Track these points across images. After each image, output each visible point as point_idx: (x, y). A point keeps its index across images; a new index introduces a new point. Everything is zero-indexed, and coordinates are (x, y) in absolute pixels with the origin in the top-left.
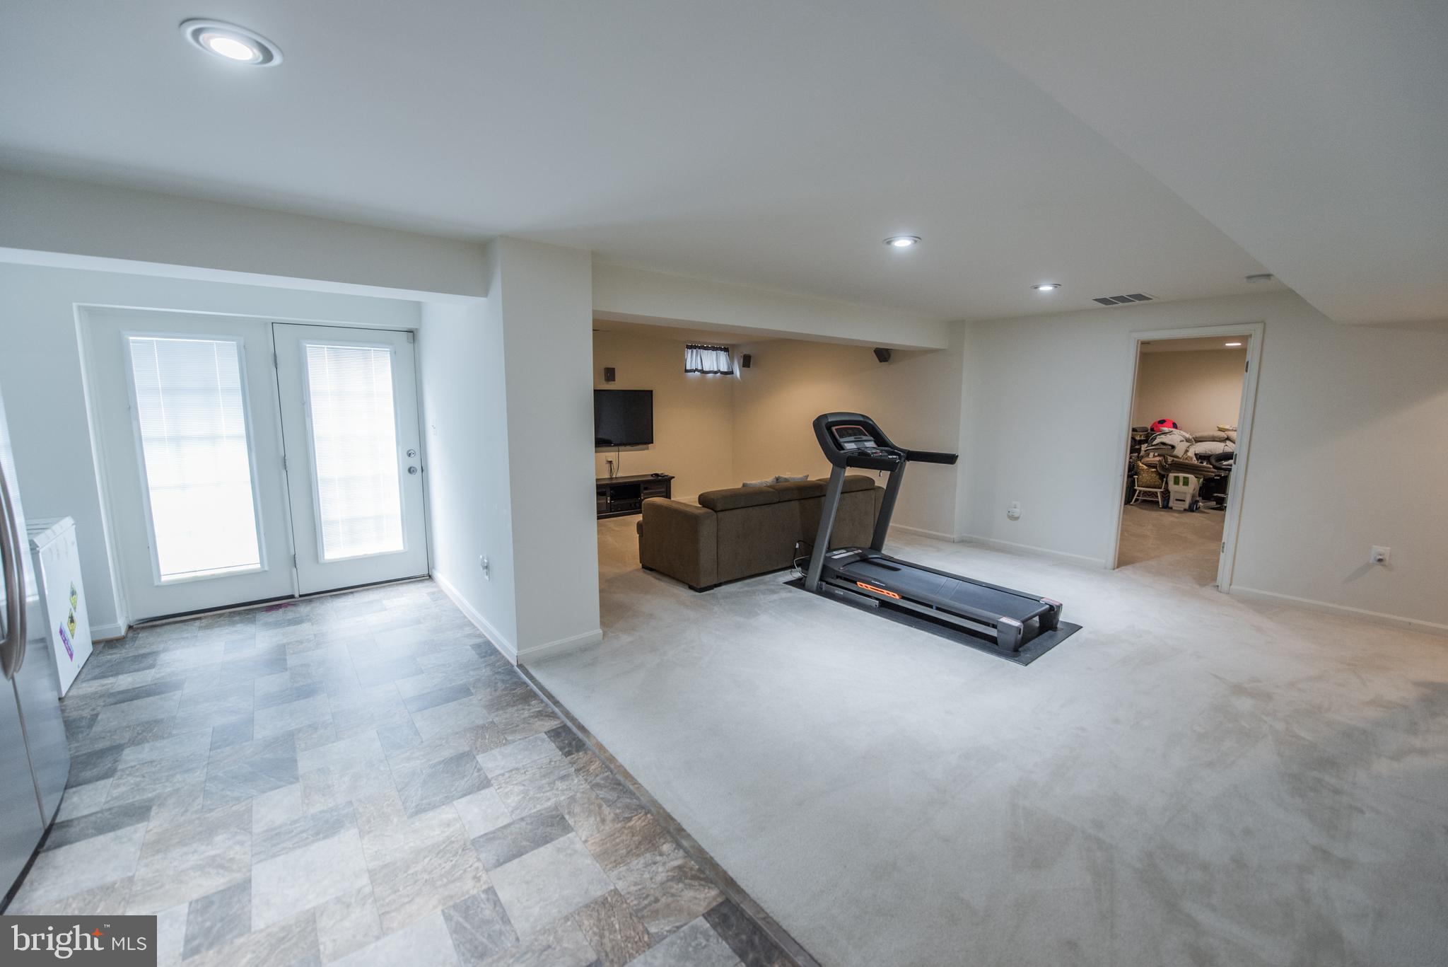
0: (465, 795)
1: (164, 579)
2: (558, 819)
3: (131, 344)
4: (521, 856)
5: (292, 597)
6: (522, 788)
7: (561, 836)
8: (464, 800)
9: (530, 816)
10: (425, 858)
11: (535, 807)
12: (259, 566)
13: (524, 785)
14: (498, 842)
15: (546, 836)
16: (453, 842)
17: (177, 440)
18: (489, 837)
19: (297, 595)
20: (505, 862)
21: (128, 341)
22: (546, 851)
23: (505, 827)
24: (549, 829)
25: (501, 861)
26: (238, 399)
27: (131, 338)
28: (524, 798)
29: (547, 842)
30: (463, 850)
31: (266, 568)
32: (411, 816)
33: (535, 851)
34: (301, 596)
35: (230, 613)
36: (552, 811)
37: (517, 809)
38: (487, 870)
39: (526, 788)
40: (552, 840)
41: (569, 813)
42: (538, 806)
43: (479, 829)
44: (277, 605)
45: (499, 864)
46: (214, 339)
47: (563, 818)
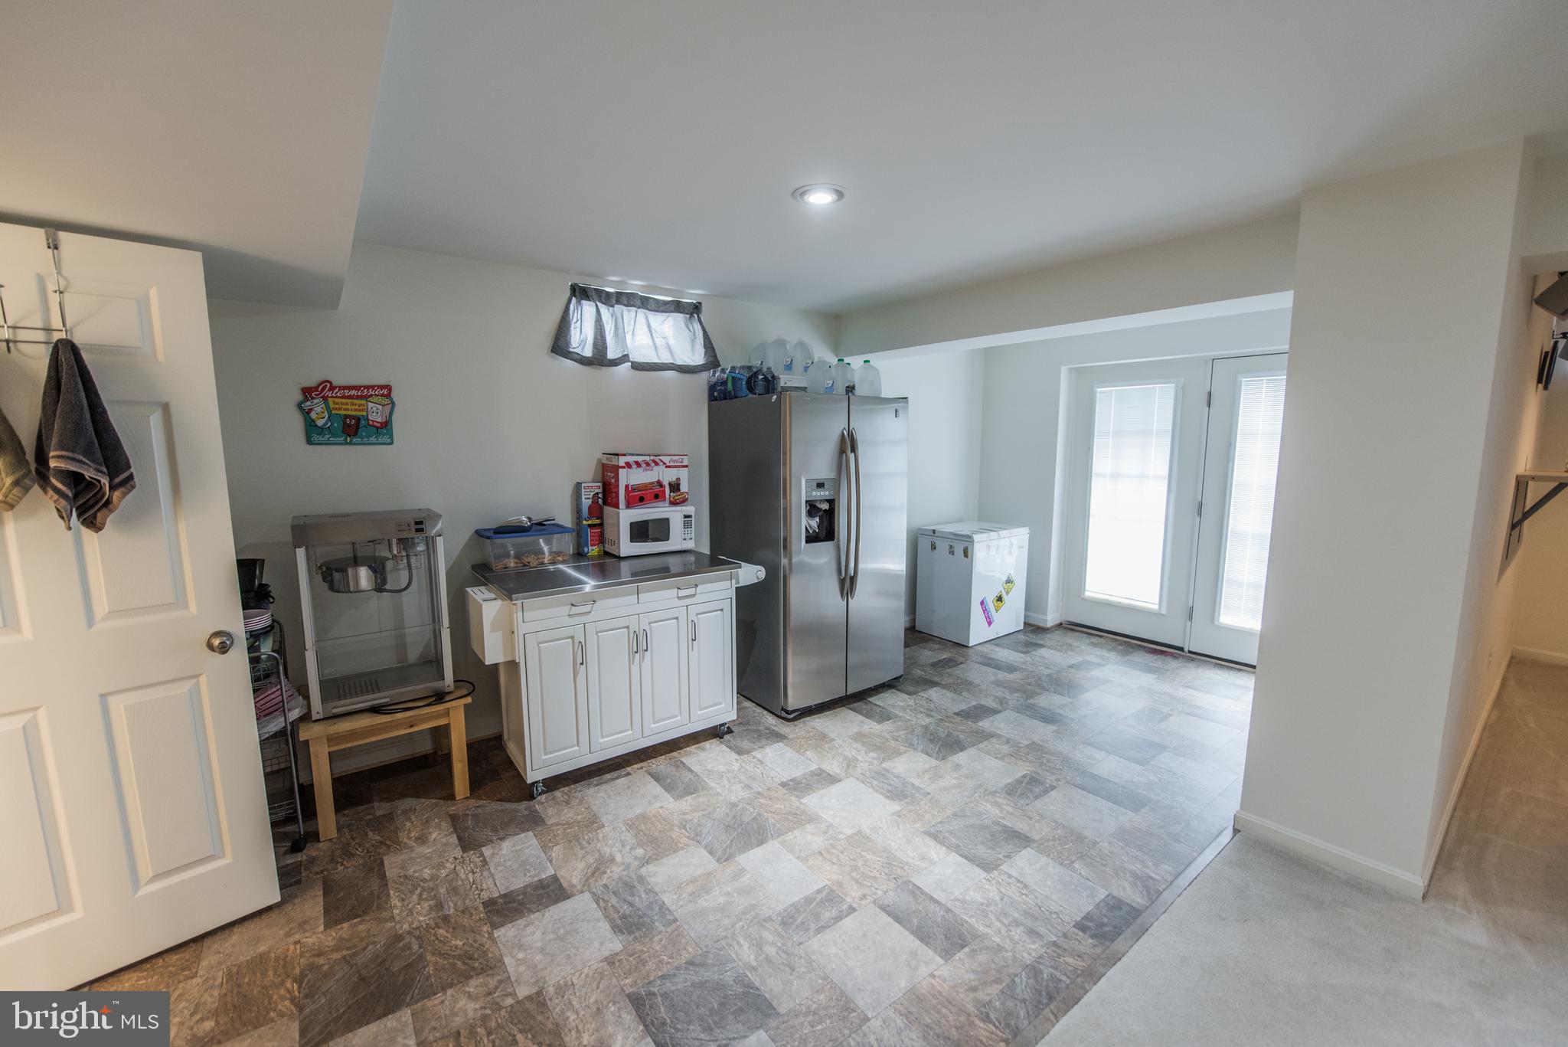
0: (966, 857)
1: (1087, 594)
2: (960, 941)
3: (1098, 395)
4: (898, 922)
5: (1181, 649)
6: (997, 898)
7: (935, 951)
8: (959, 859)
9: (955, 915)
10: (880, 857)
11: (972, 917)
12: (1156, 607)
13: (1002, 899)
14: (911, 899)
15: (930, 937)
16: (902, 868)
17: (1116, 476)
18: (916, 891)
19: (1186, 650)
20: (889, 914)
21: (1096, 392)
22: (911, 942)
23: (932, 899)
24: (942, 936)
25: (888, 909)
26: (1167, 441)
27: (1099, 390)
28: (982, 904)
29: (921, 940)
30: (895, 878)
31: (1164, 612)
32: (924, 832)
33: (907, 933)
34: (1190, 652)
35: (1125, 642)
36: (968, 933)
37: (962, 902)
38: (874, 902)
39: (999, 902)
40: (927, 944)
41: (973, 951)
42: (974, 920)
43: (924, 882)
44: (1161, 651)
45: (884, 908)
46: (1157, 383)
47: (963, 947)
